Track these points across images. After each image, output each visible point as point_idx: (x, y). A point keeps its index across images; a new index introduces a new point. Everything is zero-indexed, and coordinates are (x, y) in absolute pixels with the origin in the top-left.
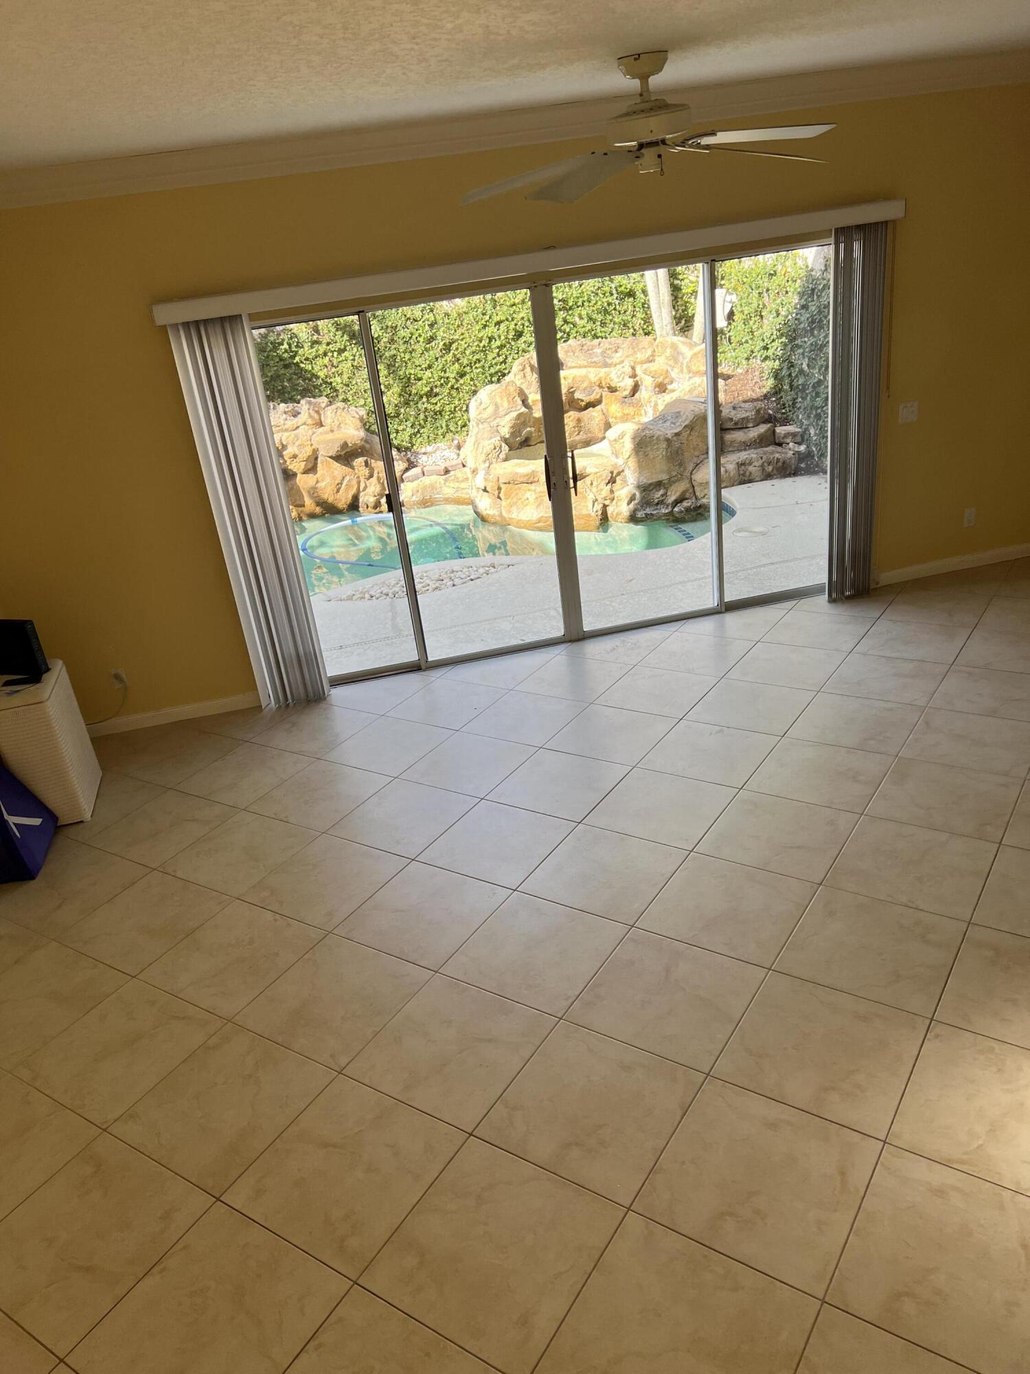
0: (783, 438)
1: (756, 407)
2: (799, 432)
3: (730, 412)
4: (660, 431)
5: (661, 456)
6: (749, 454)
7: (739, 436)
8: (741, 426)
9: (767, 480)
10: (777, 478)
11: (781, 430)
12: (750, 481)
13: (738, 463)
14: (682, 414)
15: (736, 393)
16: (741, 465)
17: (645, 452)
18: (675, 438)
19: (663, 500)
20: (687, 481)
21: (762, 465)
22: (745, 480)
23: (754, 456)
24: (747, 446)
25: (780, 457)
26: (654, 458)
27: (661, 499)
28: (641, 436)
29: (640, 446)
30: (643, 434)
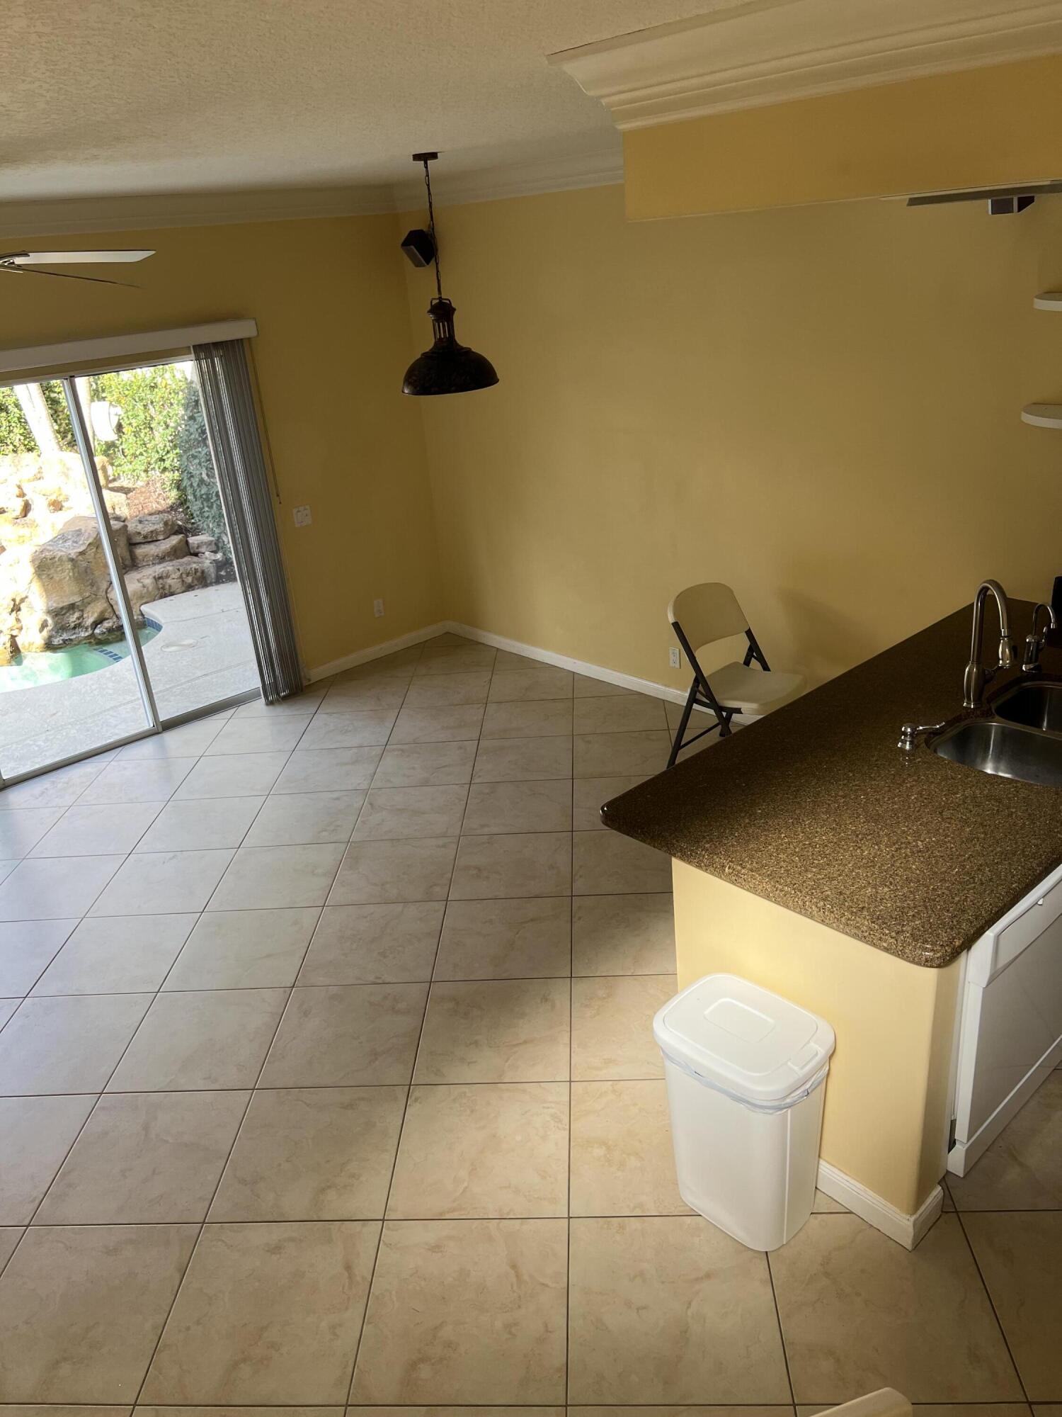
0: (198, 548)
1: (163, 519)
2: (212, 541)
3: (137, 526)
4: (62, 551)
5: (68, 578)
6: (164, 567)
7: (152, 549)
8: (151, 539)
9: (189, 591)
10: (198, 588)
11: (193, 540)
12: (172, 594)
13: (154, 577)
14: (83, 531)
15: (140, 506)
16: (158, 578)
17: (48, 575)
18: (80, 558)
19: (80, 624)
20: (104, 601)
21: (181, 576)
22: (165, 594)
23: (170, 568)
24: (162, 559)
25: (197, 567)
26: (60, 580)
27: (78, 622)
28: (41, 558)
29: (42, 569)
30: (43, 556)
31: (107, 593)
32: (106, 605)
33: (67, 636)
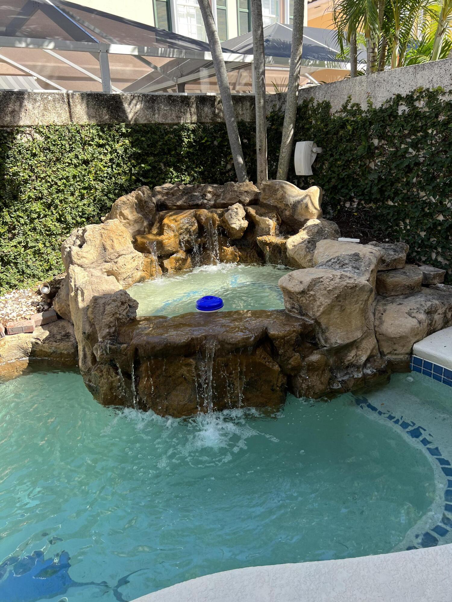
0: (432, 280)
7: (401, 279)
8: (391, 268)
11: (428, 271)
14: (362, 256)
17: (342, 306)
20: (374, 335)
24: (410, 290)
26: (350, 313)
27: (352, 361)
28: (343, 287)
29: (339, 300)
30: (344, 283)
31: (375, 326)
32: (375, 341)
33: (340, 377)
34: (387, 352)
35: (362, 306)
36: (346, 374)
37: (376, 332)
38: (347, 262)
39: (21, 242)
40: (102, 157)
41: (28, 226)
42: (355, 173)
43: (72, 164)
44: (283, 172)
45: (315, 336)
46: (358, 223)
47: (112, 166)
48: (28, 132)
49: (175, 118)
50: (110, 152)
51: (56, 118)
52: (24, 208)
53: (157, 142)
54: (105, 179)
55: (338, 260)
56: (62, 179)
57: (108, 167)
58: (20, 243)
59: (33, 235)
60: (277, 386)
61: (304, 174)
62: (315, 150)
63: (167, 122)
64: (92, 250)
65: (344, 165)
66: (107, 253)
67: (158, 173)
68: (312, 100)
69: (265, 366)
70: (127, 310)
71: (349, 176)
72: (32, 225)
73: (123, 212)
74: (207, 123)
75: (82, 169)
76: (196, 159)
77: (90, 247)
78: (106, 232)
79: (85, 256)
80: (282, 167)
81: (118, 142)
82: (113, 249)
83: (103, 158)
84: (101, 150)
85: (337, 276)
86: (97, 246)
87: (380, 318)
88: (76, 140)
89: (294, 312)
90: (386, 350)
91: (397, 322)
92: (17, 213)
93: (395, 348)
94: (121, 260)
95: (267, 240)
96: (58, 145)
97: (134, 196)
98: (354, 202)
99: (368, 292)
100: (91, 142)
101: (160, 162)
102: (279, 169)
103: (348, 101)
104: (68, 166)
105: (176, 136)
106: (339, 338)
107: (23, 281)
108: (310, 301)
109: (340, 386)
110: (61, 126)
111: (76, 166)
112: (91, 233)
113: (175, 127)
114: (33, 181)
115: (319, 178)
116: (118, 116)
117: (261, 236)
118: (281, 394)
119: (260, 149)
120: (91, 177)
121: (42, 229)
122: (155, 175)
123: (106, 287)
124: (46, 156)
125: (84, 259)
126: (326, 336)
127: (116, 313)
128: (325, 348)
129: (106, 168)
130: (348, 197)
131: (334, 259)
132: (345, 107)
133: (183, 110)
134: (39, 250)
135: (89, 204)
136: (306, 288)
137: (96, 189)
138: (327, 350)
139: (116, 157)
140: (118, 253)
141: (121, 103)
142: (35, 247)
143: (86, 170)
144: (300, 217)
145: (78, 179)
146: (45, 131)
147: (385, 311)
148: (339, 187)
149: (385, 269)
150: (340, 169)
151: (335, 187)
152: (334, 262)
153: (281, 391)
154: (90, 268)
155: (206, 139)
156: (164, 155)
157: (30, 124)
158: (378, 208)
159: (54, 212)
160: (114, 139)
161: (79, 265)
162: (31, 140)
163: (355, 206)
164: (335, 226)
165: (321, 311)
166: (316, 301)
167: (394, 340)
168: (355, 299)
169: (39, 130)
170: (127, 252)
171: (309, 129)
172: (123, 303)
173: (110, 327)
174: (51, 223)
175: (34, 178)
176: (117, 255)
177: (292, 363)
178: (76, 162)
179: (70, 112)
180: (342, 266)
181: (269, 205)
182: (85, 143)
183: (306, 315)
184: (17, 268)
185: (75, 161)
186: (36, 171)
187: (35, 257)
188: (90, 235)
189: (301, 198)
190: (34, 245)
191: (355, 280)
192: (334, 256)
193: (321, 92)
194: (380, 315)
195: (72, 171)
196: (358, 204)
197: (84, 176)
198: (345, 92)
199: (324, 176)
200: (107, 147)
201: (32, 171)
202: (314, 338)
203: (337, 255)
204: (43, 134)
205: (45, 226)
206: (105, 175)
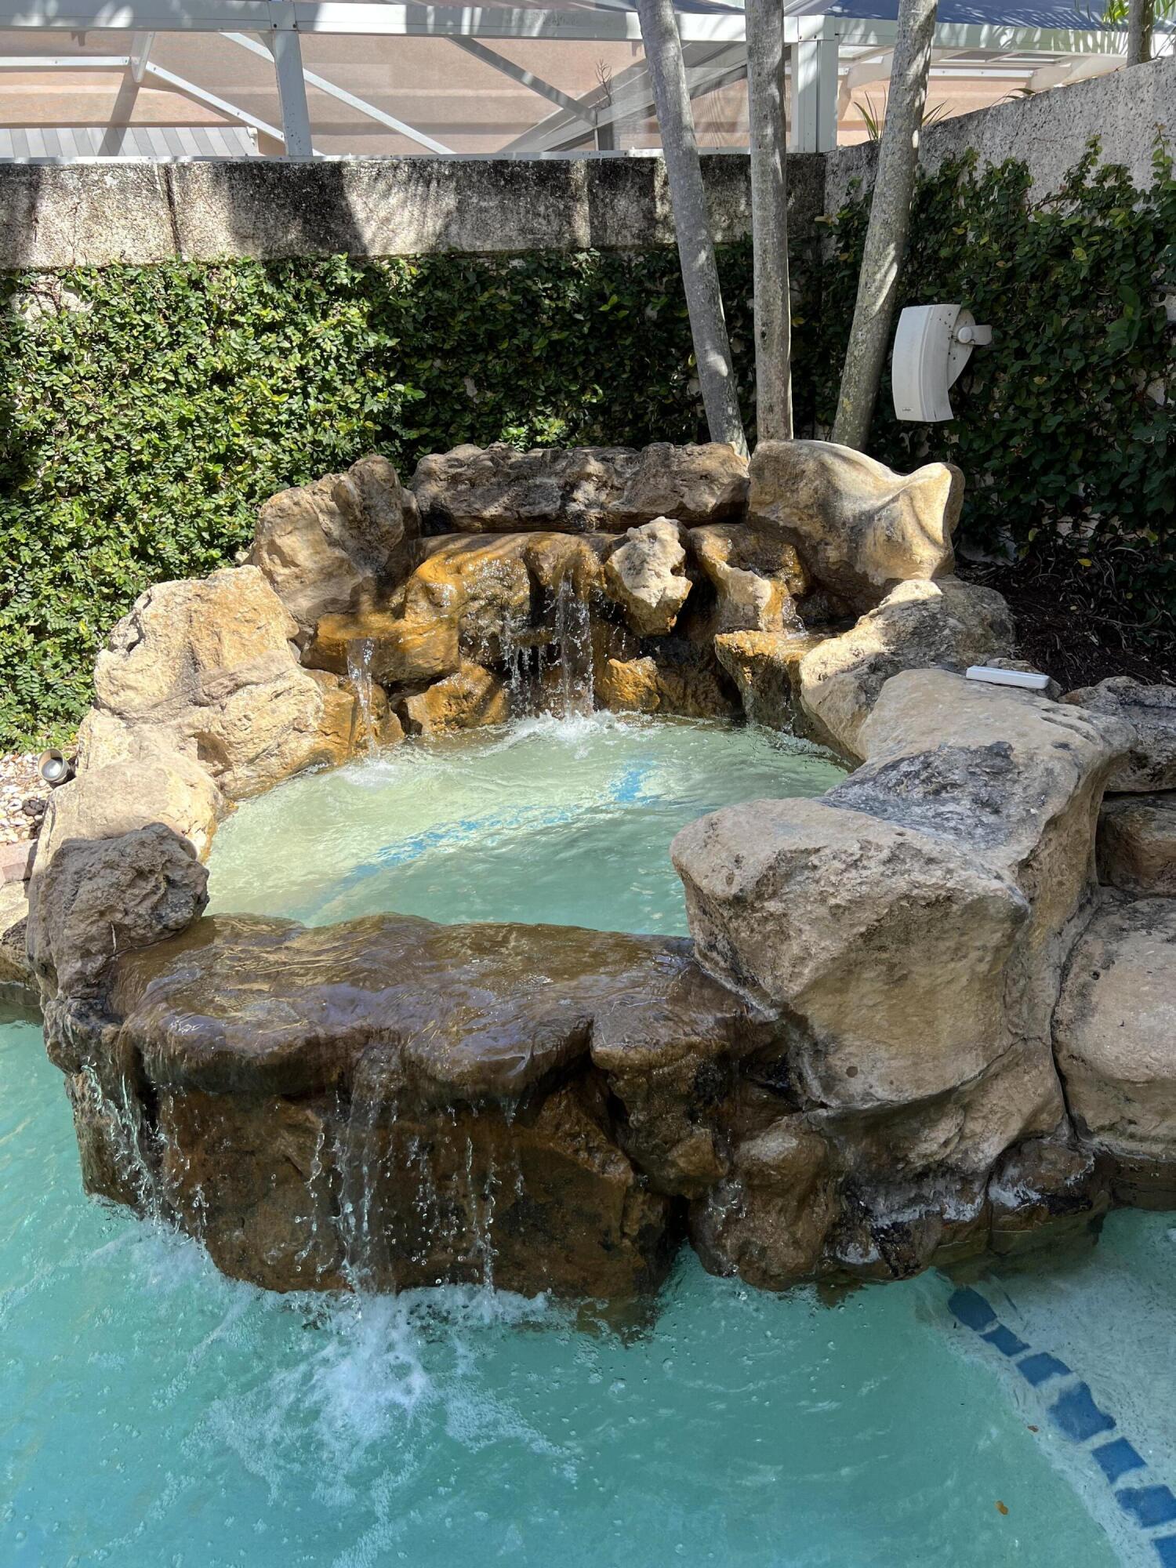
20: (1045, 1061)
26: (931, 992)
27: (938, 1157)
28: (890, 898)
29: (876, 942)
30: (901, 884)
31: (1055, 1023)
32: (1051, 1081)
33: (886, 1212)
34: (1100, 1122)
35: (983, 967)
36: (912, 1202)
37: (1056, 1047)
38: (956, 776)
39: (28, 617)
40: (274, 361)
41: (46, 570)
42: (1094, 416)
43: (181, 386)
44: (855, 410)
45: (784, 1061)
46: (1088, 596)
47: (304, 389)
48: (43, 288)
49: (514, 234)
50: (301, 347)
51: (129, 243)
52: (32, 519)
53: (453, 313)
54: (283, 430)
55: (927, 765)
56: (144, 430)
57: (292, 393)
58: (21, 619)
59: (63, 596)
60: (624, 1235)
61: (918, 418)
62: (963, 334)
63: (488, 247)
64: (159, 665)
65: (1056, 389)
66: (201, 676)
67: (455, 411)
68: (969, 160)
69: (574, 1164)
70: (156, 898)
71: (1073, 429)
72: (57, 569)
73: (278, 541)
74: (625, 248)
75: (208, 401)
76: (582, 364)
77: (152, 654)
78: (204, 607)
79: (133, 684)
80: (853, 391)
81: (325, 316)
82: (218, 663)
83: (276, 366)
84: (269, 339)
85: (879, 848)
86: (173, 654)
87: (1083, 993)
88: (189, 309)
89: (717, 964)
90: (1092, 1117)
91: (1145, 1020)
92: (12, 531)
93: (1130, 1116)
94: (236, 704)
95: (748, 646)
96: (133, 327)
97: (328, 489)
98: (1087, 519)
99: (1002, 921)
100: (237, 317)
101: (463, 375)
102: (842, 398)
103: (1088, 159)
104: (165, 391)
105: (514, 292)
106: (881, 1078)
107: (35, 728)
108: (766, 937)
109: (874, 1253)
110: (145, 267)
111: (191, 392)
112: (161, 611)
113: (515, 263)
114: (61, 434)
115: (977, 428)
116: (329, 231)
117: (730, 630)
118: (641, 1262)
119: (763, 335)
120: (235, 423)
121: (90, 579)
122: (446, 416)
123: (119, 807)
124: (98, 362)
125: (130, 694)
126: (829, 1068)
127: (111, 909)
128: (823, 1113)
129: (285, 397)
130: (1062, 502)
131: (912, 760)
132: (1076, 181)
133: (542, 209)
134: (80, 640)
135: (233, 507)
136: (751, 886)
137: (255, 462)
138: (830, 1120)
139: (317, 363)
140: (232, 676)
141: (339, 191)
142: (66, 631)
143: (220, 402)
144: (871, 571)
145: (199, 431)
146: (96, 283)
147: (1109, 962)
148: (1036, 464)
149: (1145, 789)
150: (1047, 403)
151: (1021, 466)
152: (907, 775)
153: (643, 1251)
154: (145, 721)
155: (615, 299)
156: (476, 352)
157: (48, 264)
158: (1164, 547)
159: (126, 529)
160: (312, 305)
161: (113, 711)
162: (53, 312)
163: (1090, 533)
164: (997, 606)
165: (805, 980)
166: (789, 937)
167: (1126, 1087)
168: (951, 944)
169: (76, 282)
170: (265, 675)
171: (953, 262)
172: (141, 875)
173: (86, 954)
174: (113, 561)
175: (61, 427)
176: (231, 684)
177: (682, 1163)
178: (190, 377)
179: (174, 223)
180: (937, 792)
181: (773, 525)
182: (219, 320)
183: (753, 984)
184: (17, 692)
185: (187, 375)
186: (68, 404)
187: (70, 662)
188: (155, 616)
189: (880, 503)
190: (64, 624)
191: (949, 871)
192: (914, 749)
193: (1001, 131)
194: (1085, 977)
195: (177, 405)
196: (1100, 528)
197: (215, 420)
198: (1080, 127)
199: (994, 422)
200: (289, 330)
201: (58, 406)
202: (782, 1069)
203: (926, 744)
204: (89, 293)
205: (97, 571)
206: (284, 417)
